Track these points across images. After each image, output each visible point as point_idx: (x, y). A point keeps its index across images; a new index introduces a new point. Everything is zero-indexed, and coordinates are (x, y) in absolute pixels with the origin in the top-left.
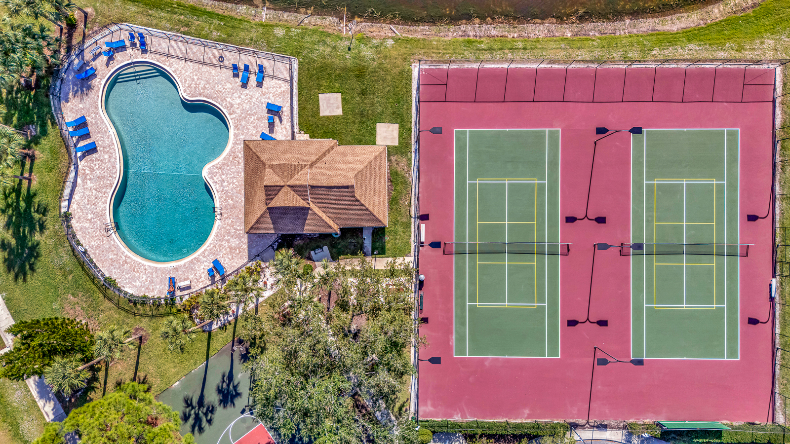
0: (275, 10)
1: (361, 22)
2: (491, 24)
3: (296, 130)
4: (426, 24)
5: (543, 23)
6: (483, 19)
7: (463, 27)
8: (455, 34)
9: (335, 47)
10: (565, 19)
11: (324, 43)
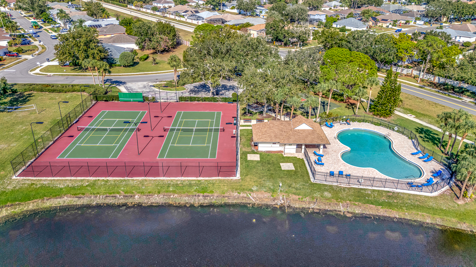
0: (335, 210)
1: (274, 205)
2: (187, 203)
3: (305, 160)
4: (230, 204)
5: (152, 203)
6: (192, 206)
7: (206, 201)
8: (212, 197)
9: (290, 187)
10: (136, 206)
11: (297, 189)
